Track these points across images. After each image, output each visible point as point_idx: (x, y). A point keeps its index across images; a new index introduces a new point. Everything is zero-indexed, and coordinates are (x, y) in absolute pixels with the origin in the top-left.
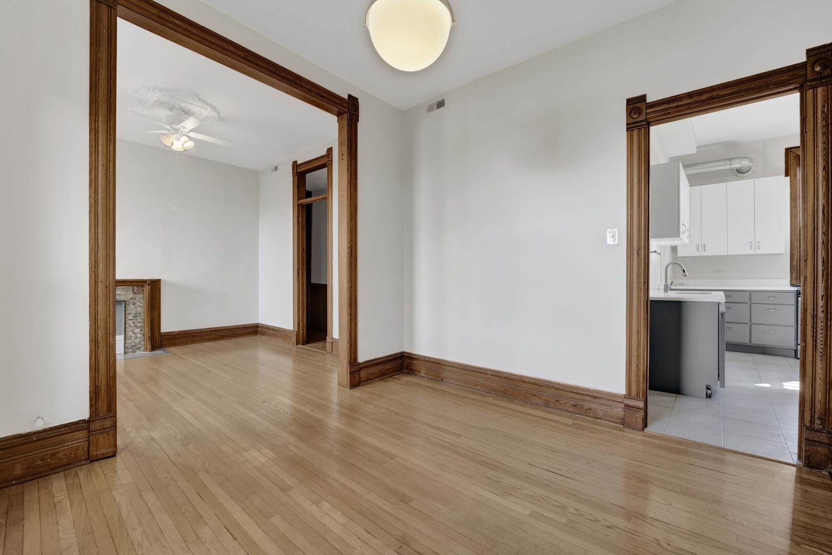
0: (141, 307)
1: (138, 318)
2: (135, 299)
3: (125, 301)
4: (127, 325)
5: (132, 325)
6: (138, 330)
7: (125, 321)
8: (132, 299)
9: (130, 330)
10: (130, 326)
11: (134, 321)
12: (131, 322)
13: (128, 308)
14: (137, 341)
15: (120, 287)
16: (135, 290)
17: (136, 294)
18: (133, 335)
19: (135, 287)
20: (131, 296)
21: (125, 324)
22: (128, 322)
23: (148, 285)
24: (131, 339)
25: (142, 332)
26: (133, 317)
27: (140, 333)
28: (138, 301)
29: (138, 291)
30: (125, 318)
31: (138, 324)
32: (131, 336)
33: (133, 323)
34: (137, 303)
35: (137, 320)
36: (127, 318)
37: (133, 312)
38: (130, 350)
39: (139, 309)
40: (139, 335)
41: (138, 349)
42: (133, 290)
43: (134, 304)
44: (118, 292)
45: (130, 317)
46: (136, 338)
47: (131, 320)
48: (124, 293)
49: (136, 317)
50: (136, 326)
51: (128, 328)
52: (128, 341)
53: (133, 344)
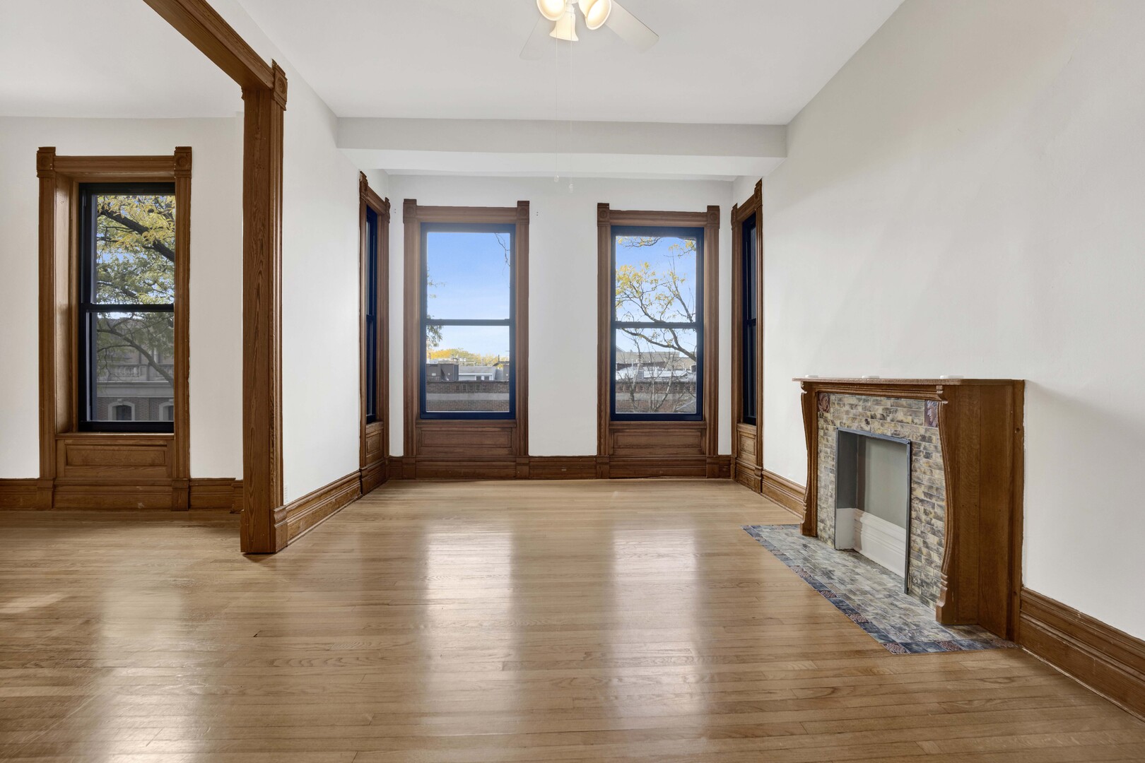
0: (938, 468)
1: (933, 501)
2: (929, 440)
3: (911, 443)
4: (913, 514)
5: (923, 517)
7: (911, 500)
8: (923, 438)
9: (919, 532)
10: (918, 518)
11: (929, 509)
12: (922, 509)
13: (916, 465)
14: (932, 571)
16: (930, 414)
17: (930, 424)
18: (925, 550)
19: (929, 404)
20: (922, 431)
21: (910, 508)
22: (916, 504)
24: (919, 558)
25: (940, 549)
26: (926, 494)
27: (937, 551)
28: (934, 446)
30: (911, 490)
31: (934, 521)
32: (920, 550)
33: (926, 512)
34: (934, 455)
35: (933, 508)
36: (915, 493)
37: (926, 480)
38: (917, 589)
39: (936, 474)
40: (936, 557)
42: (926, 411)
43: (928, 456)
44: (900, 415)
45: (919, 492)
46: (930, 562)
47: (922, 501)
48: (909, 419)
49: (931, 496)
50: (929, 523)
51: (915, 523)
52: (914, 562)
53: (923, 577)
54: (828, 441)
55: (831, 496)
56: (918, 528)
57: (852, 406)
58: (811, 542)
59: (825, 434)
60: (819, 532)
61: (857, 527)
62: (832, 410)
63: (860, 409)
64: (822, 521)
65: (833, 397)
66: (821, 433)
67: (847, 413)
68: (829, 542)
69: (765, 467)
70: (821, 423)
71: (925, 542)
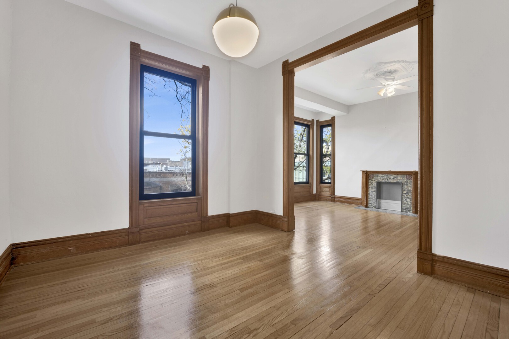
0: (411, 187)
2: (407, 182)
3: (402, 183)
4: (403, 196)
5: (406, 197)
6: (409, 200)
7: (402, 194)
8: (406, 182)
9: (405, 199)
10: (405, 197)
11: (407, 195)
12: (405, 195)
13: (403, 187)
14: (408, 206)
15: (400, 175)
16: (408, 177)
17: (408, 179)
18: (406, 203)
19: (407, 176)
20: (405, 180)
21: (402, 195)
23: (414, 174)
24: (405, 205)
25: (411, 201)
26: (406, 192)
27: (410, 202)
28: (409, 183)
29: (409, 178)
30: (402, 192)
32: (405, 203)
33: (406, 196)
34: (409, 185)
35: (409, 194)
36: (403, 192)
37: (406, 190)
38: (404, 210)
39: (409, 188)
40: (409, 203)
41: (409, 211)
42: (406, 177)
43: (407, 185)
44: (399, 178)
45: (405, 192)
46: (408, 204)
47: (405, 194)
48: (402, 178)
49: (408, 192)
50: (408, 197)
51: (403, 198)
52: (403, 205)
53: (406, 208)
54: (372, 185)
55: (374, 197)
56: (404, 199)
57: (382, 177)
58: (367, 209)
59: (371, 183)
60: (369, 206)
61: (379, 203)
62: (374, 178)
63: (385, 177)
64: (371, 203)
65: (374, 175)
66: (370, 183)
67: (380, 178)
68: (374, 208)
69: (335, 195)
70: (370, 181)
71: (407, 201)
